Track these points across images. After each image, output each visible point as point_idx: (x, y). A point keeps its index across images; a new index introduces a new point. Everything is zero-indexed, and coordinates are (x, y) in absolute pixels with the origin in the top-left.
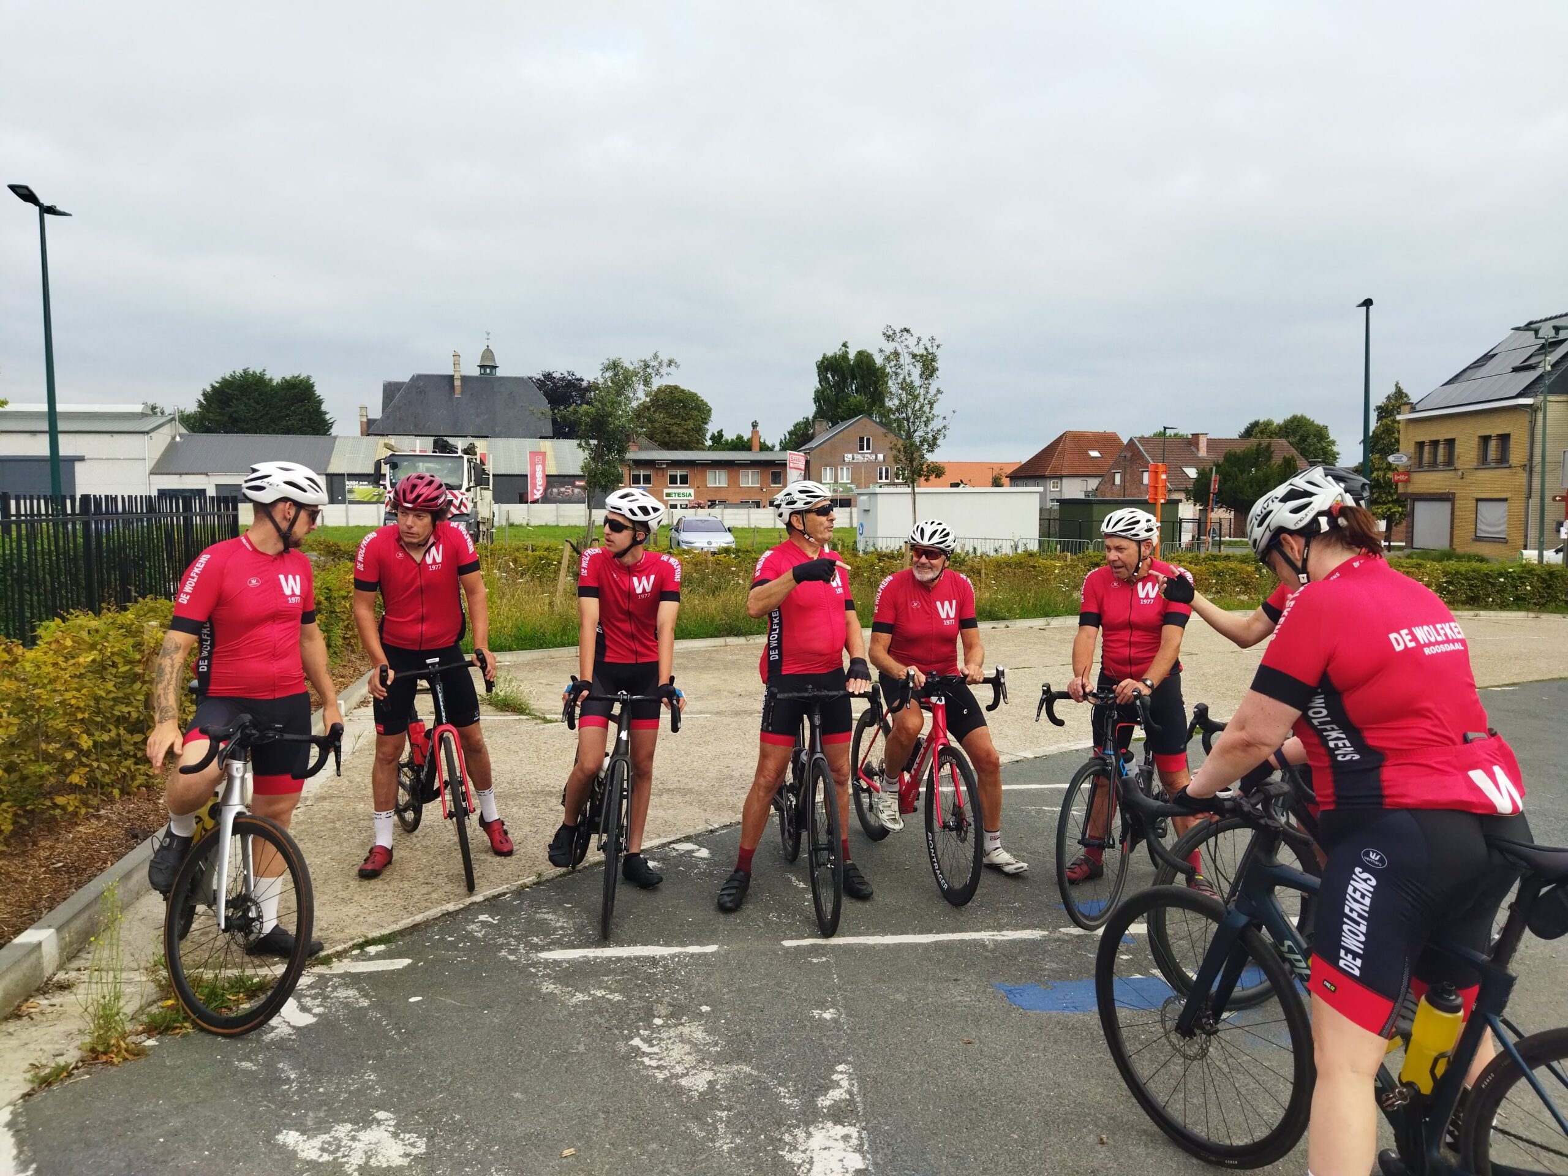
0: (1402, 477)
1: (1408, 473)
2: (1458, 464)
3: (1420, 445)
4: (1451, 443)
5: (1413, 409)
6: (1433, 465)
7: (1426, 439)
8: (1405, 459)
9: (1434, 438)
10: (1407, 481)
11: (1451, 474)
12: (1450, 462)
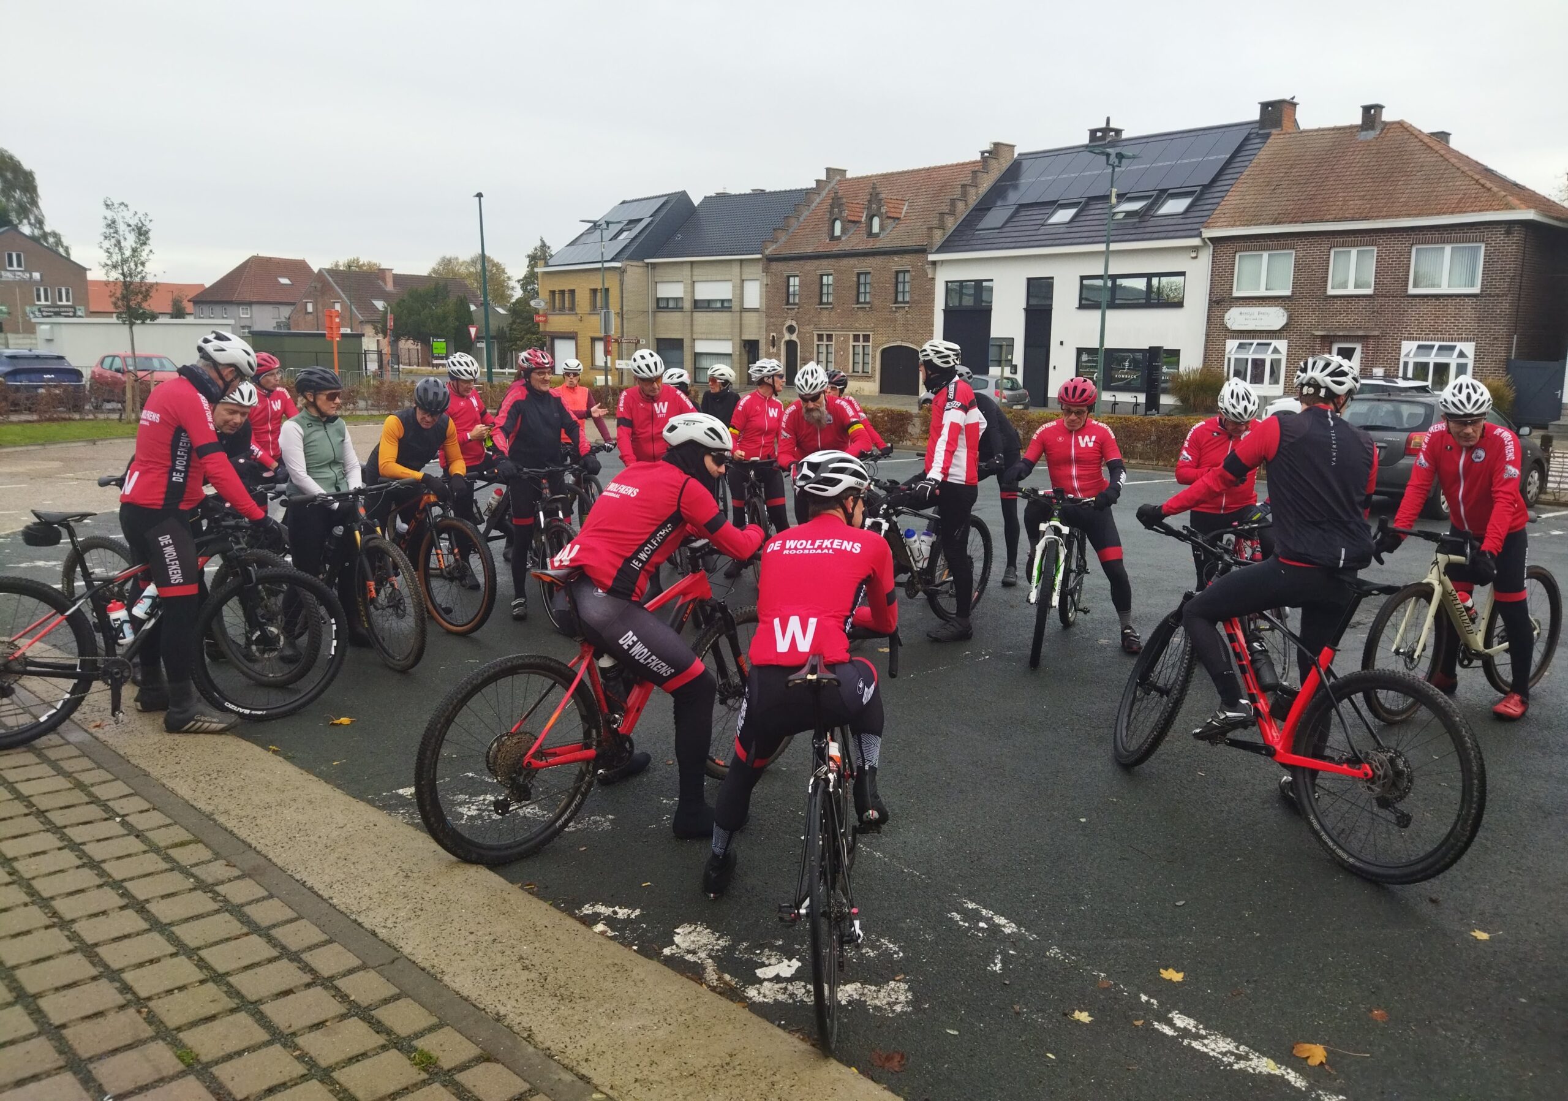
0: (541, 318)
1: (545, 315)
2: (578, 310)
3: (553, 293)
4: (572, 292)
5: (547, 265)
6: (562, 309)
7: (557, 288)
8: (543, 304)
9: (562, 288)
10: (546, 322)
11: (573, 318)
12: (572, 308)
